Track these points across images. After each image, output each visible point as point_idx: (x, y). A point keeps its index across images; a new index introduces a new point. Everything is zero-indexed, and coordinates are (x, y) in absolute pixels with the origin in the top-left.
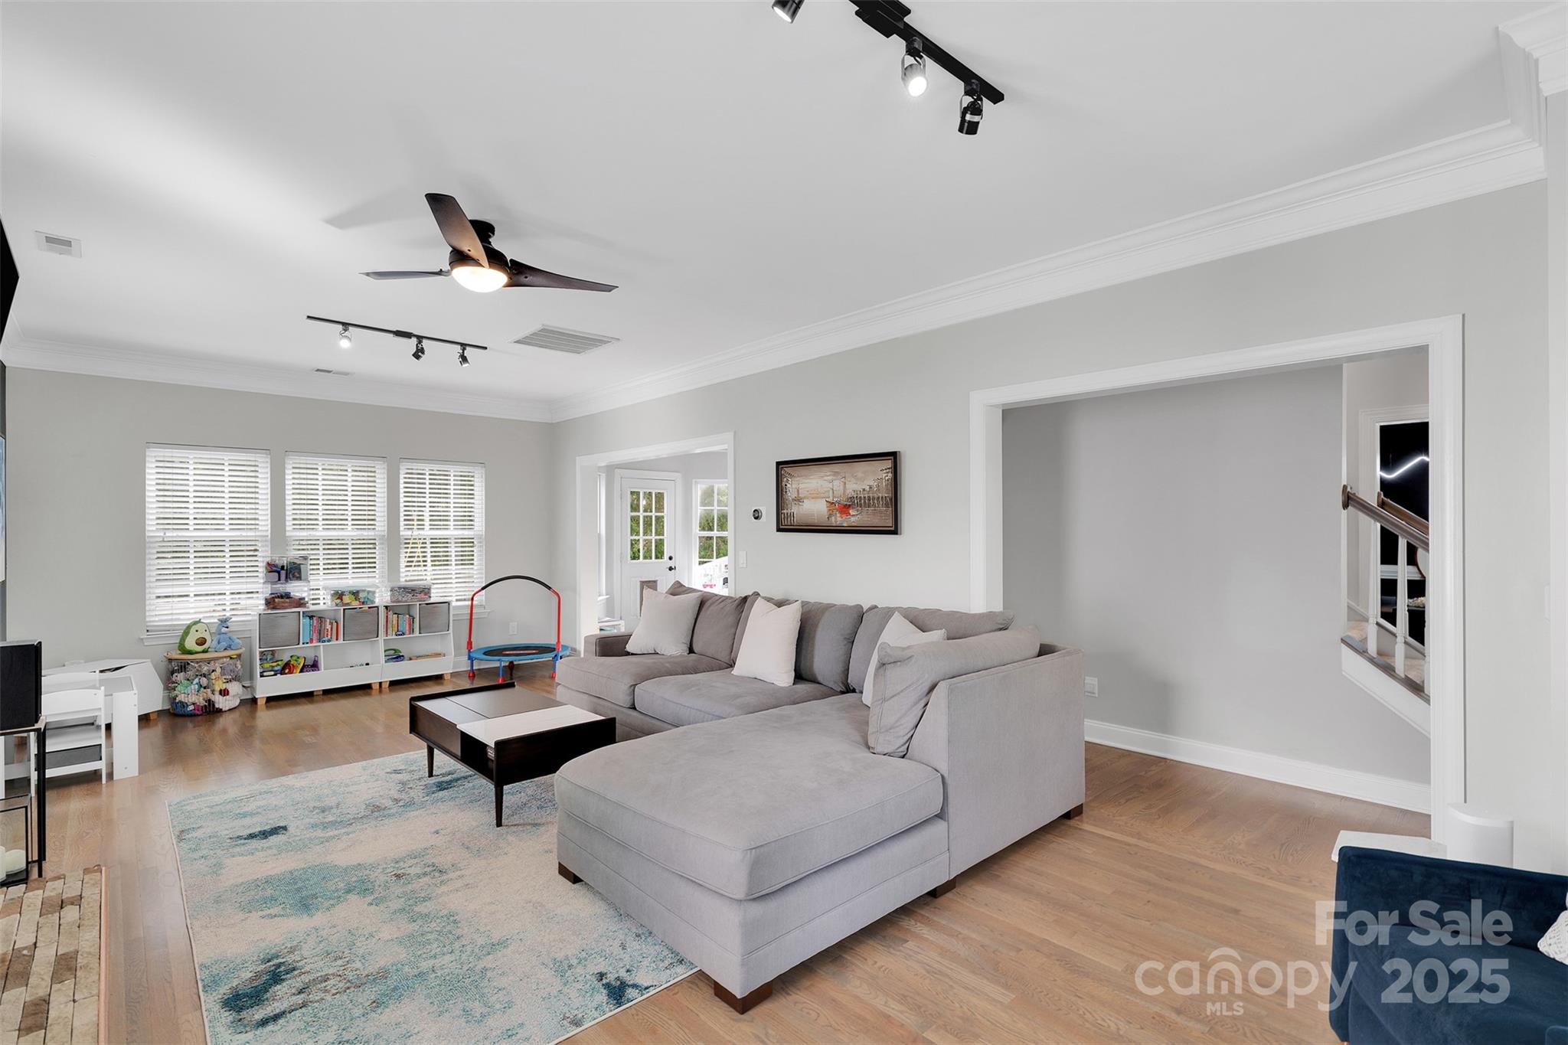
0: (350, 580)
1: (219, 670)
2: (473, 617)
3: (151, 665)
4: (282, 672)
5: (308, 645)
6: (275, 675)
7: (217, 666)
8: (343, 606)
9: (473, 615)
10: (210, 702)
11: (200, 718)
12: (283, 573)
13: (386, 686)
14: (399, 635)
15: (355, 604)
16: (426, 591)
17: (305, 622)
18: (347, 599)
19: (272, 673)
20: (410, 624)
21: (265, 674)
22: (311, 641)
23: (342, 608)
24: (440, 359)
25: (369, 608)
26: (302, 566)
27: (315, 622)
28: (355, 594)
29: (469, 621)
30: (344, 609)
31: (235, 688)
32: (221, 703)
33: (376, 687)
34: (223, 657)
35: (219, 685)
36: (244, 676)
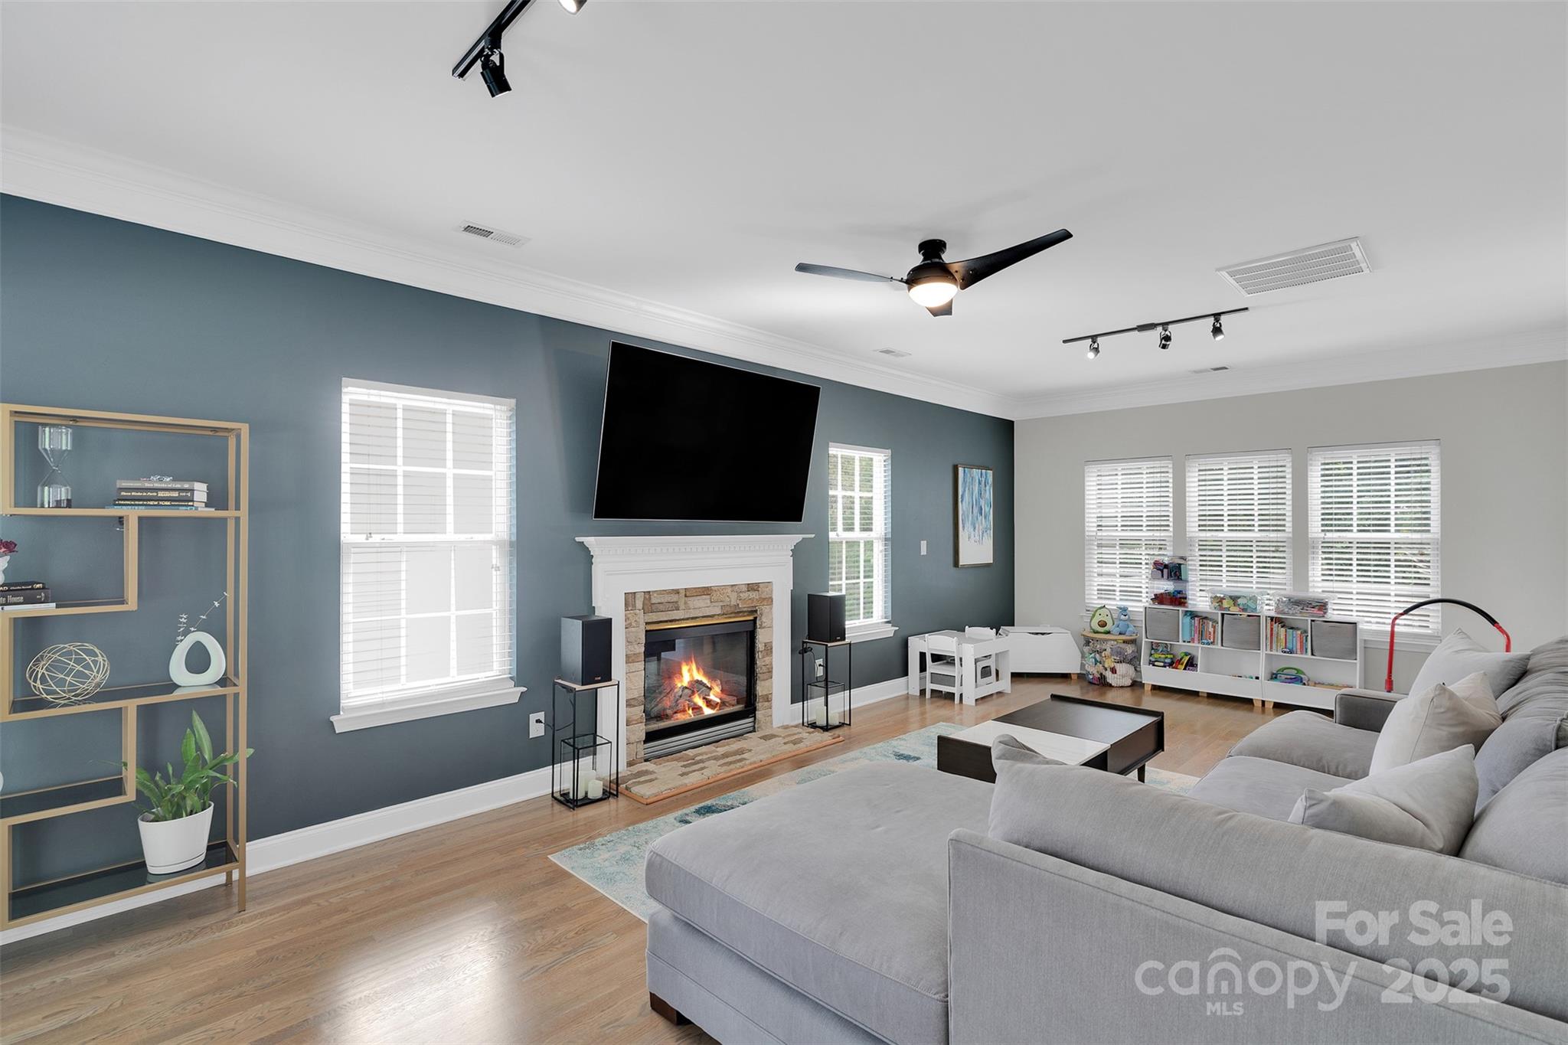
0: (1226, 584)
1: (1109, 650)
2: (1395, 648)
3: (1071, 636)
4: (1171, 665)
5: (1188, 644)
6: (1165, 666)
7: (1108, 646)
8: (1221, 610)
9: (1395, 645)
10: (1102, 677)
11: (1097, 686)
12: (1165, 571)
13: (1269, 706)
14: (1285, 652)
15: (1234, 610)
16: (1322, 606)
17: (1184, 622)
18: (1225, 604)
19: (1162, 664)
20: (1301, 642)
21: (1156, 663)
22: (1193, 640)
23: (1220, 612)
24: (1192, 339)
25: (1249, 616)
26: (1182, 566)
27: (1197, 622)
28: (1234, 599)
29: (1388, 652)
30: (1223, 615)
31: (1122, 668)
32: (1111, 678)
33: (1258, 704)
34: (1111, 640)
35: (1109, 663)
36: (1134, 661)
